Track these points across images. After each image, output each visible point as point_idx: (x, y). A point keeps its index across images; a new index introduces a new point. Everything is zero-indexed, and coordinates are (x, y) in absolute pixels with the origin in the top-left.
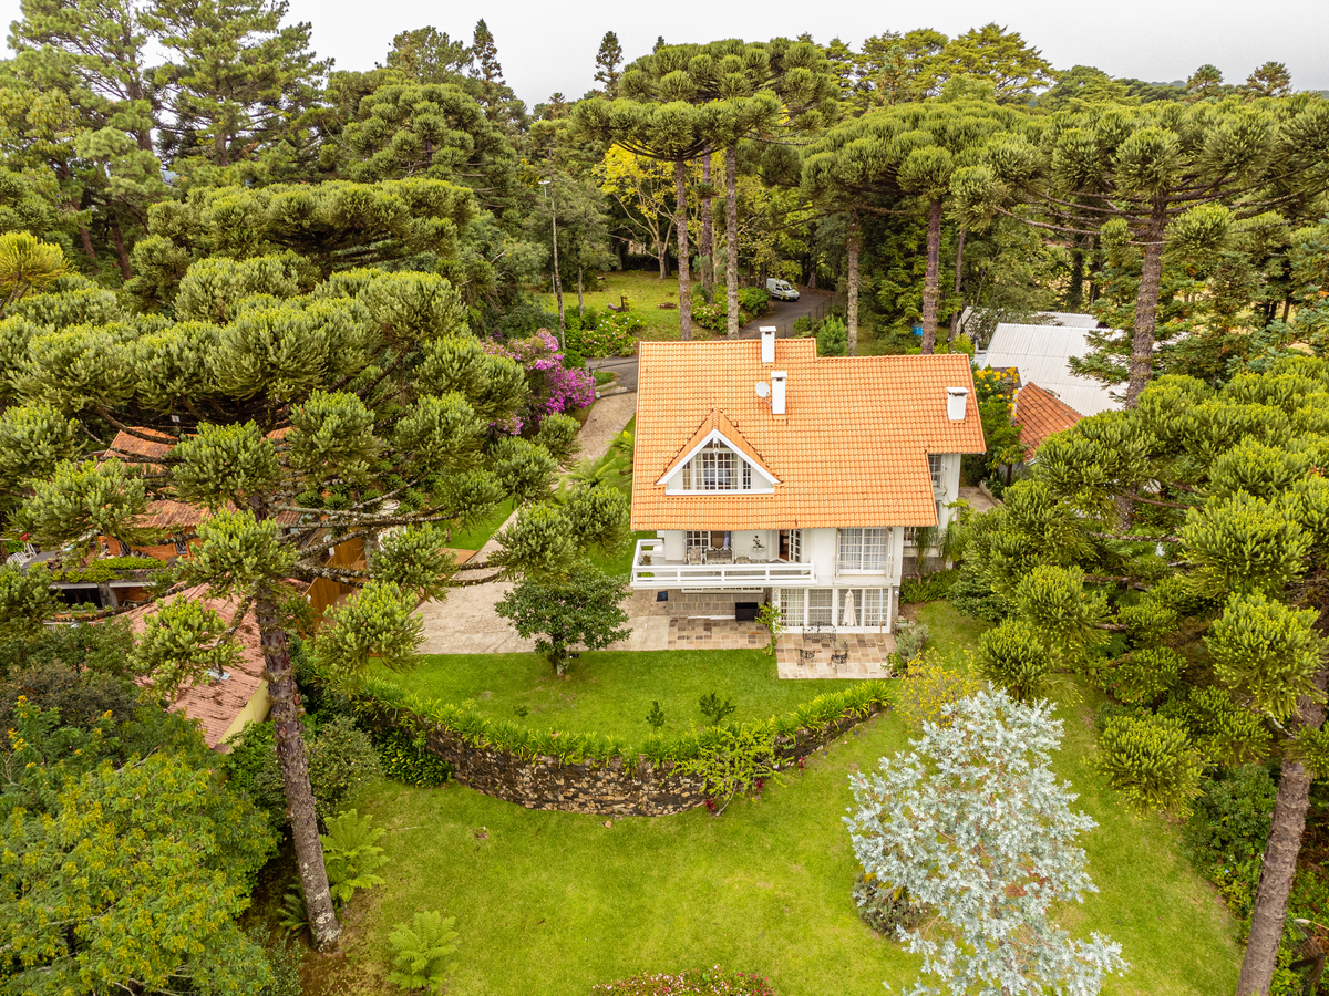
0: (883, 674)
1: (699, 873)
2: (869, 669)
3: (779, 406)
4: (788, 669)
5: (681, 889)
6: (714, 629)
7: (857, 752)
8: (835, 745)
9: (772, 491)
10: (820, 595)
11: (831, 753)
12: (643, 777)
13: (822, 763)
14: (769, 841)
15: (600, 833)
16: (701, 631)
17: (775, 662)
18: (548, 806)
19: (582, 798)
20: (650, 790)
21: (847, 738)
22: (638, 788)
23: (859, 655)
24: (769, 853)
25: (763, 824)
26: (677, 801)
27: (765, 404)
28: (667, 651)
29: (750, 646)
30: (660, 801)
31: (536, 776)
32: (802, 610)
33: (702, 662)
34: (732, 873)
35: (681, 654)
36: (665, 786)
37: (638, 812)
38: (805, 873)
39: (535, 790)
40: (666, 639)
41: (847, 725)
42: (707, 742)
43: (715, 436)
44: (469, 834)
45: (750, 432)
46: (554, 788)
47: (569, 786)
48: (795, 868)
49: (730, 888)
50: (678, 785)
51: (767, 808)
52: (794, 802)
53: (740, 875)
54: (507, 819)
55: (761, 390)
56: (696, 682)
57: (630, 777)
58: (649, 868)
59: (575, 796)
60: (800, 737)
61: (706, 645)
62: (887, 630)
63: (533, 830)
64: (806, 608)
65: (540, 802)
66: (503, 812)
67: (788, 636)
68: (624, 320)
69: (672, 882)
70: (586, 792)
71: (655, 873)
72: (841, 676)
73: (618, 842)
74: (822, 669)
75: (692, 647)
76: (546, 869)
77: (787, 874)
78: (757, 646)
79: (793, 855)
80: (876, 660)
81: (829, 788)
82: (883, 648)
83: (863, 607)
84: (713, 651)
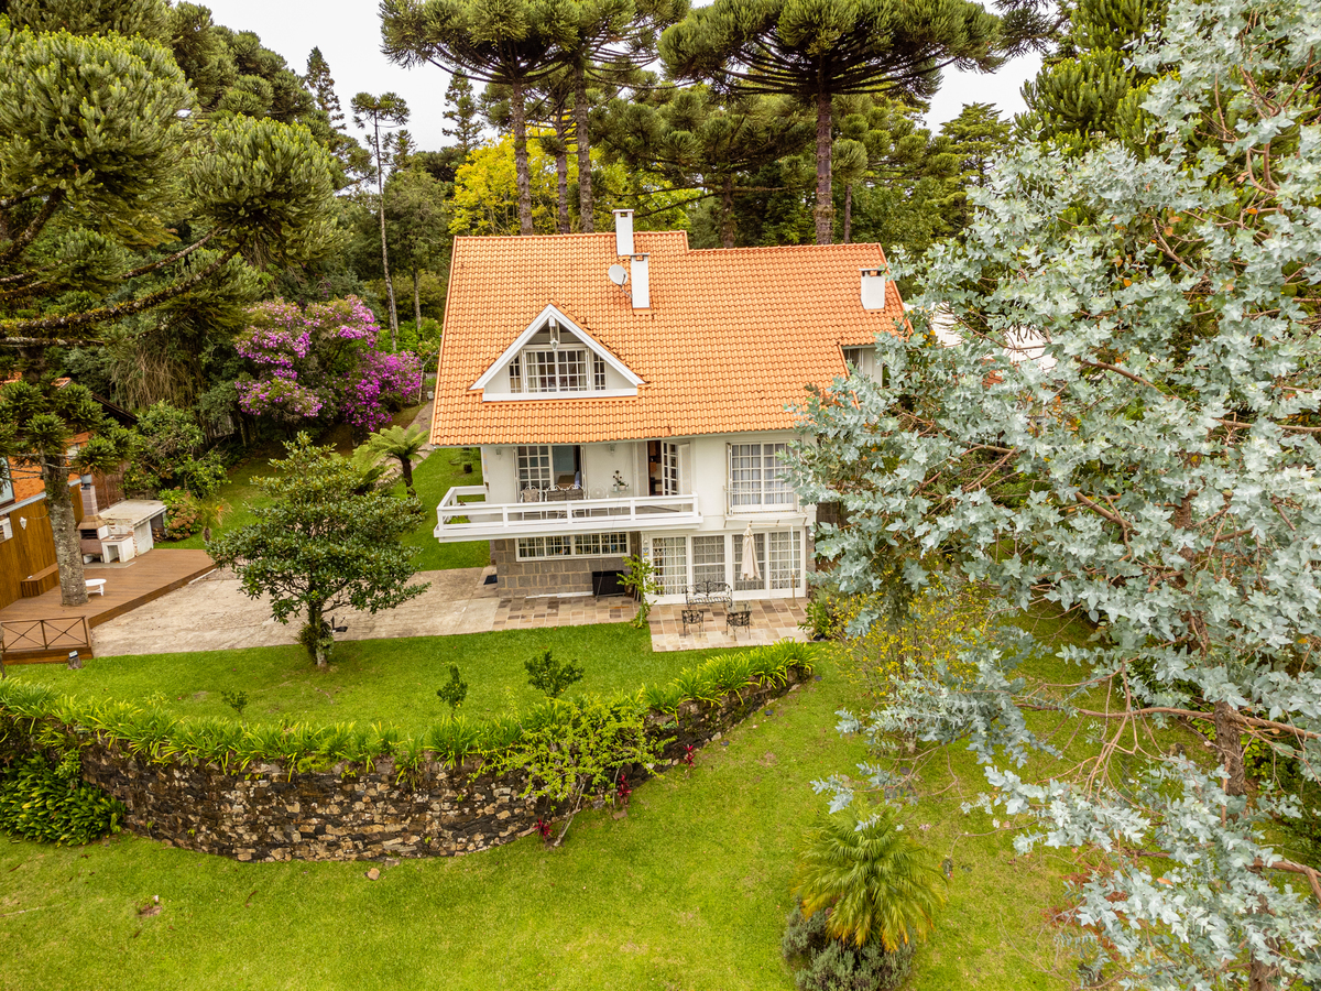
0: (801, 640)
1: (522, 938)
2: (780, 634)
3: (641, 298)
4: (665, 640)
5: (490, 968)
6: (561, 607)
7: (772, 737)
8: (739, 732)
9: (635, 392)
10: (708, 545)
11: (732, 743)
12: (430, 787)
13: (725, 757)
14: (640, 878)
15: (359, 889)
16: (544, 609)
17: (648, 634)
18: (276, 854)
19: (332, 833)
20: (443, 808)
21: (756, 720)
22: (424, 808)
23: (766, 621)
24: (640, 897)
25: (629, 853)
26: (490, 827)
27: (622, 295)
28: (491, 633)
29: (613, 621)
30: (462, 828)
31: (253, 802)
32: (684, 569)
34: (578, 933)
35: (511, 634)
36: (468, 801)
37: (426, 850)
38: (702, 924)
39: (253, 826)
40: (492, 620)
41: (756, 701)
42: (538, 723)
43: (551, 315)
44: (129, 910)
45: (604, 329)
46: (285, 821)
47: (308, 813)
48: (683, 917)
49: (573, 958)
50: (491, 799)
51: (636, 829)
52: (680, 815)
53: (591, 936)
54: (203, 881)
55: (616, 275)
57: (410, 786)
58: (436, 939)
59: (320, 830)
60: (686, 717)
61: (548, 623)
62: (801, 592)
63: (242, 895)
64: (690, 565)
65: (263, 848)
66: (198, 870)
67: (666, 607)
69: (470, 963)
70: (337, 824)
71: (444, 946)
72: (743, 644)
73: (388, 903)
74: (715, 635)
75: (529, 626)
76: (252, 957)
77: (670, 928)
78: (623, 619)
79: (680, 896)
80: (788, 625)
81: (734, 791)
82: (797, 612)
83: (767, 561)
84: (557, 629)
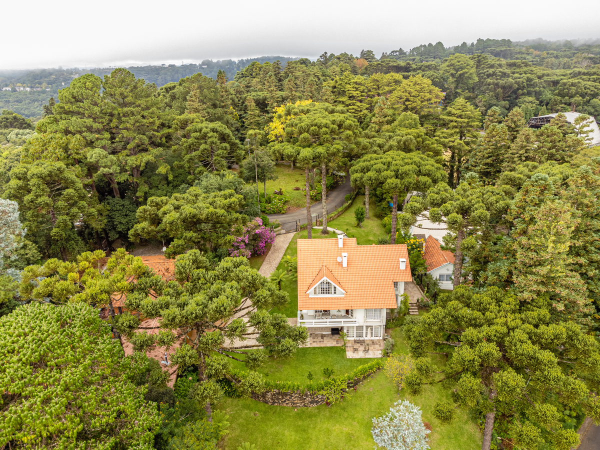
0: (380, 356)
1: (325, 426)
2: (376, 353)
3: (345, 264)
4: (350, 354)
5: (320, 431)
6: (325, 338)
7: (372, 384)
8: (365, 381)
9: (344, 296)
10: (360, 328)
11: (364, 385)
12: (306, 395)
13: (362, 388)
14: (346, 415)
15: (294, 413)
16: (320, 339)
17: (345, 351)
18: (276, 404)
19: (287, 402)
20: (309, 399)
21: (369, 379)
22: (305, 399)
23: (372, 348)
24: (346, 419)
25: (344, 409)
26: (317, 402)
27: (341, 264)
28: (310, 347)
29: (337, 345)
30: (312, 402)
31: (272, 395)
33: (322, 352)
34: (335, 425)
35: (314, 348)
36: (314, 398)
37: (305, 406)
38: (357, 425)
39: (272, 399)
40: (309, 342)
41: (369, 375)
42: (327, 384)
43: (325, 278)
44: (252, 415)
45: (335, 274)
46: (278, 399)
47: (283, 398)
48: (354, 423)
49: (335, 430)
50: (317, 397)
51: (345, 403)
52: (353, 401)
53: (337, 426)
54: (263, 408)
55: (339, 259)
56: (320, 360)
57: (303, 396)
58: (310, 425)
59: (285, 401)
60: (355, 380)
61: (323, 345)
62: (381, 338)
63: (272, 412)
64: (355, 332)
65: (274, 403)
66: (261, 406)
67: (349, 341)
68: (282, 199)
69: (316, 430)
70: (288, 400)
71: (312, 426)
72: (367, 356)
73: (300, 416)
74: (360, 355)
75: (318, 346)
76: (278, 426)
77: (352, 425)
78: (339, 345)
79: (354, 419)
80: (378, 350)
81: (364, 396)
82: (380, 346)
83: (373, 331)
84: (325, 347)
